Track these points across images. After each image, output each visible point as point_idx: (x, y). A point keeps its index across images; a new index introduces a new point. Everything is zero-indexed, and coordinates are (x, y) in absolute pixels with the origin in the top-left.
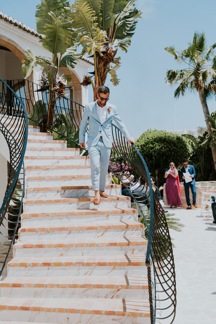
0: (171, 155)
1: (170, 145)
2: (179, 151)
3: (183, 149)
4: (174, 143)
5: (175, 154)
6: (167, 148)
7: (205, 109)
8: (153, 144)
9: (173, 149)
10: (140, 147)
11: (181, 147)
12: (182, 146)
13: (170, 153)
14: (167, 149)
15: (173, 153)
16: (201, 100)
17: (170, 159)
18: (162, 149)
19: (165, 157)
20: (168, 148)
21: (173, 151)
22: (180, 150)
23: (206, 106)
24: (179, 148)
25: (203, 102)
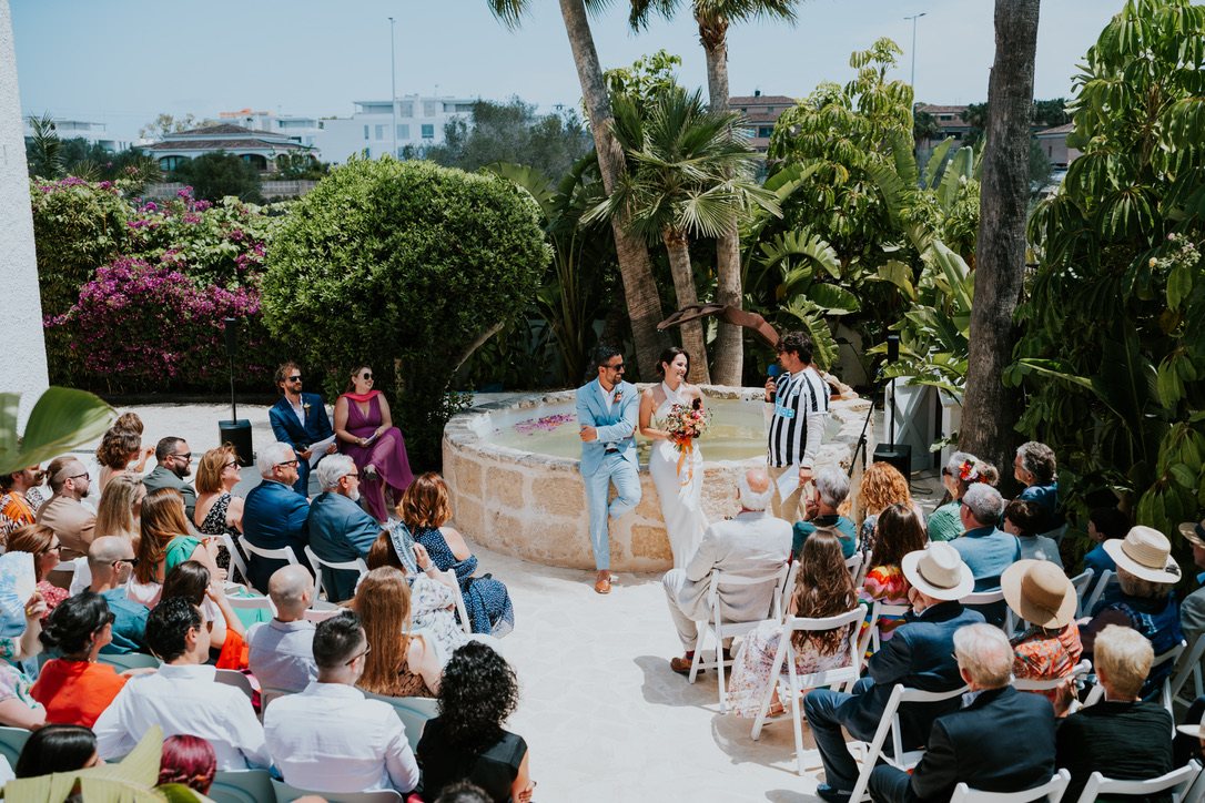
0: (470, 287)
1: (464, 238)
2: (507, 265)
3: (522, 253)
4: (484, 227)
5: (488, 281)
6: (449, 255)
7: (585, 62)
8: (384, 235)
9: (481, 258)
10: (320, 250)
11: (515, 248)
12: (518, 242)
13: (466, 282)
14: (453, 263)
15: (480, 279)
16: (568, 22)
17: (464, 309)
18: (428, 261)
19: (445, 301)
20: (457, 252)
21: (480, 267)
22: (507, 260)
23: (588, 51)
24: (506, 254)
25: (578, 31)
